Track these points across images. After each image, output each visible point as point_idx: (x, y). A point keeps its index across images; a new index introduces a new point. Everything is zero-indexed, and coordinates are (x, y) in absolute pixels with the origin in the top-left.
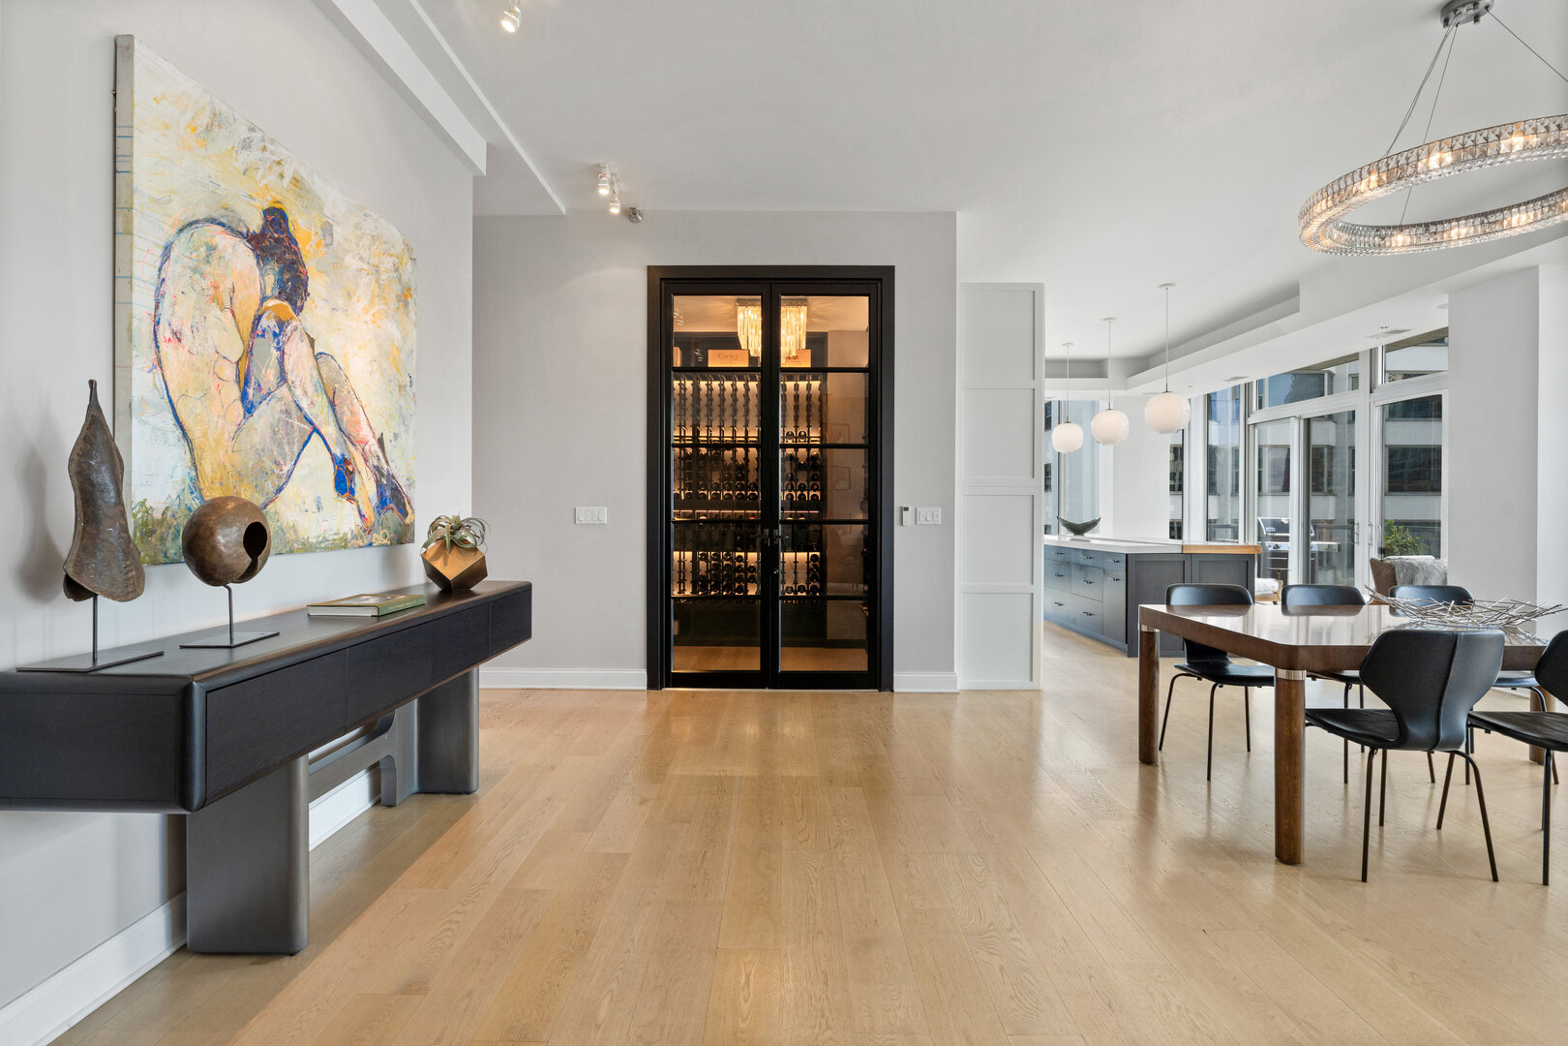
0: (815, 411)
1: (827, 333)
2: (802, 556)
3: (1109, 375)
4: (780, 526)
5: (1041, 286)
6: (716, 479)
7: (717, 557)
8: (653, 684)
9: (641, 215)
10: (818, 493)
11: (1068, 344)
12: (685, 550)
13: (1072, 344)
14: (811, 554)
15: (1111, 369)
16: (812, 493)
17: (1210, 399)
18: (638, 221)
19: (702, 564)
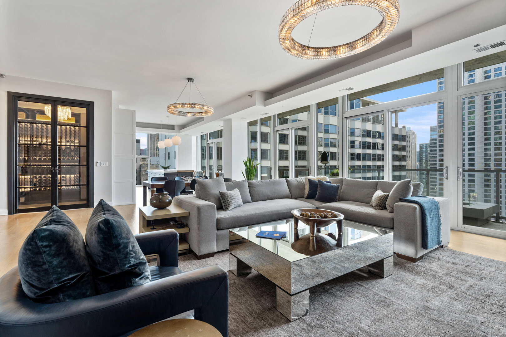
0: (77, 135)
1: (80, 114)
2: (73, 176)
3: (175, 129)
4: (58, 167)
5: (135, 111)
6: (40, 154)
7: (41, 177)
8: (10, 213)
9: (5, 76)
10: (78, 158)
11: (161, 121)
12: (27, 175)
13: (163, 121)
14: (76, 175)
15: (176, 128)
16: (76, 158)
17: (202, 136)
18: (4, 78)
19: (35, 179)
